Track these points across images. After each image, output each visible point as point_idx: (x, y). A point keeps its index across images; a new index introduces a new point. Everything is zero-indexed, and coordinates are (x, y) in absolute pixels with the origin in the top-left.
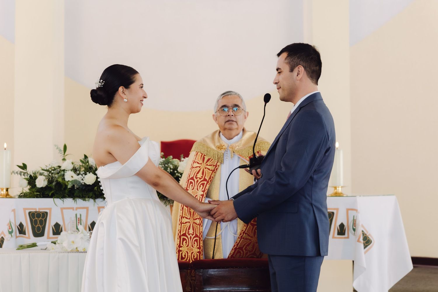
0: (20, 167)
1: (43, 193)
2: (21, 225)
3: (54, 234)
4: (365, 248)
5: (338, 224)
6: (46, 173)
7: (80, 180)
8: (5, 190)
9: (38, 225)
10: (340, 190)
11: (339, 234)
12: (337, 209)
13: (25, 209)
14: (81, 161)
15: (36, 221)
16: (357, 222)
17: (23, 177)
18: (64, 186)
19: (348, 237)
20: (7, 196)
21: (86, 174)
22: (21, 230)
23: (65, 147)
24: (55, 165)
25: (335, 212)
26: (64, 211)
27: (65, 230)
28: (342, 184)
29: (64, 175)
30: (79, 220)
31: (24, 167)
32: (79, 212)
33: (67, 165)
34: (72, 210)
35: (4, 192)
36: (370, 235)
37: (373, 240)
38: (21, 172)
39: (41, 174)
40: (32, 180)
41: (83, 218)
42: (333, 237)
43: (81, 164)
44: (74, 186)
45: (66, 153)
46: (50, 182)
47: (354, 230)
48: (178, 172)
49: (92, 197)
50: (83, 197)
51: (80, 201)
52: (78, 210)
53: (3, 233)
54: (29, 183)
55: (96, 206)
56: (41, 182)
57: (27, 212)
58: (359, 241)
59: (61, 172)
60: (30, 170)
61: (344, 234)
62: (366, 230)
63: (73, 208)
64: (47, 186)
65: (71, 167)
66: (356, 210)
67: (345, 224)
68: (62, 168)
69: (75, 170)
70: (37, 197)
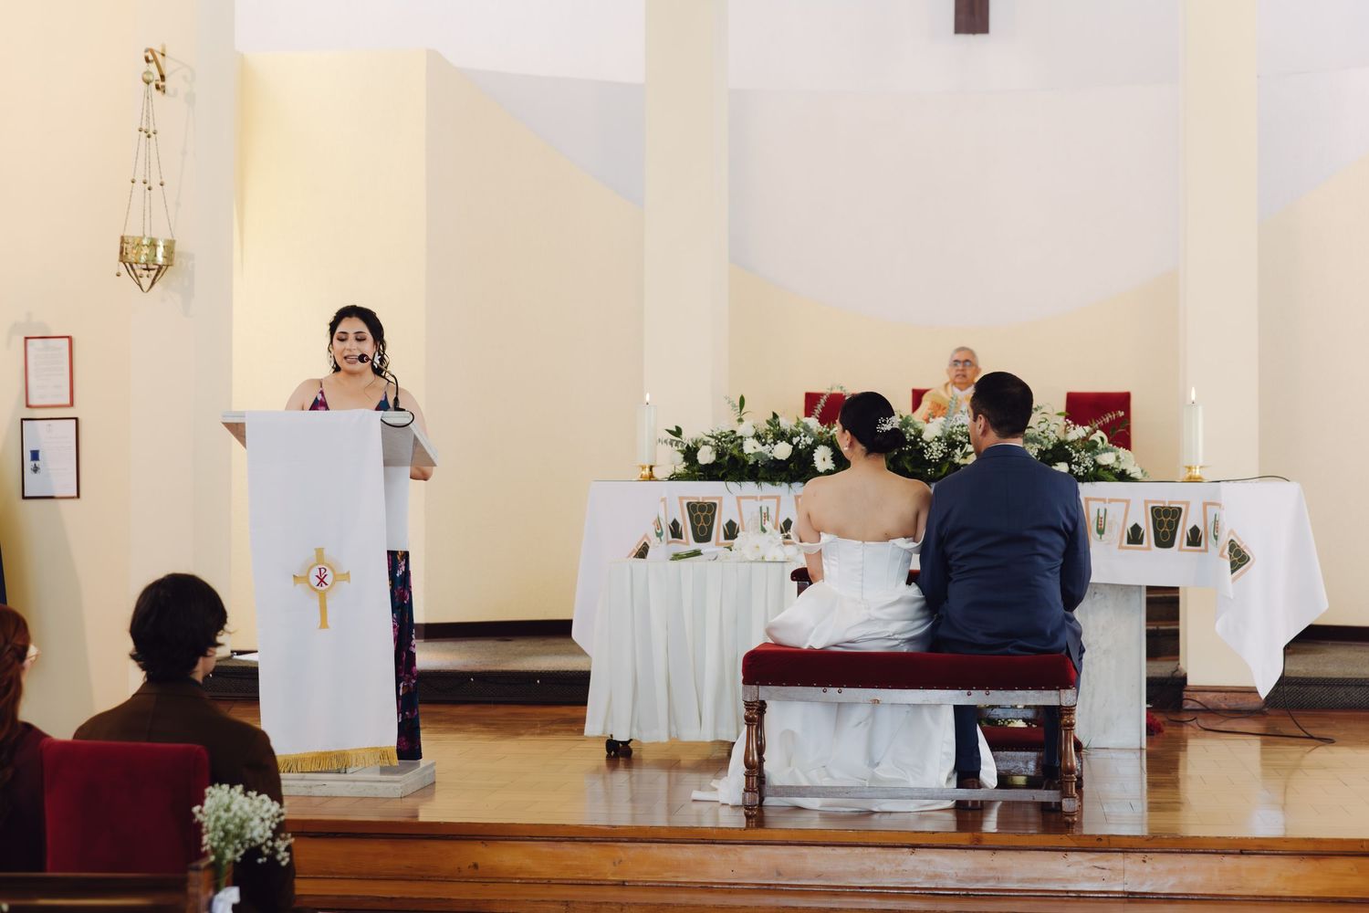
0: (670, 432)
1: (709, 473)
2: (675, 524)
3: (727, 537)
4: (1233, 572)
5: (1189, 527)
6: (713, 441)
7: (767, 452)
8: (647, 470)
9: (702, 523)
10: (1197, 473)
11: (1189, 544)
12: (1187, 504)
13: (681, 498)
14: (768, 422)
15: (698, 517)
16: (1220, 525)
17: (676, 448)
18: (741, 463)
19: (1206, 550)
20: (651, 478)
21: (775, 444)
22: (676, 531)
23: (742, 401)
24: (727, 430)
25: (1183, 507)
26: (742, 501)
27: (743, 530)
28: (1201, 462)
29: (741, 445)
30: (765, 516)
31: (678, 432)
32: (765, 503)
33: (745, 429)
34: (753, 500)
35: (646, 472)
36: (1245, 546)
37: (1253, 556)
38: (672, 440)
39: (705, 443)
40: (690, 454)
41: (772, 513)
42: (1180, 549)
43: (768, 427)
44: (758, 461)
45: (744, 411)
46: (720, 455)
47: (1216, 537)
48: (922, 440)
49: (785, 481)
50: (772, 480)
51: (766, 486)
52: (765, 500)
53: (646, 536)
54: (686, 459)
55: (793, 494)
56: (706, 456)
57: (685, 502)
58: (1222, 555)
59: (737, 440)
60: (688, 437)
61: (1199, 544)
62: (1238, 539)
63: (755, 498)
64: (714, 462)
65: (752, 432)
66: (1219, 505)
67: (1201, 528)
68: (738, 434)
69: (758, 437)
70: (700, 480)
